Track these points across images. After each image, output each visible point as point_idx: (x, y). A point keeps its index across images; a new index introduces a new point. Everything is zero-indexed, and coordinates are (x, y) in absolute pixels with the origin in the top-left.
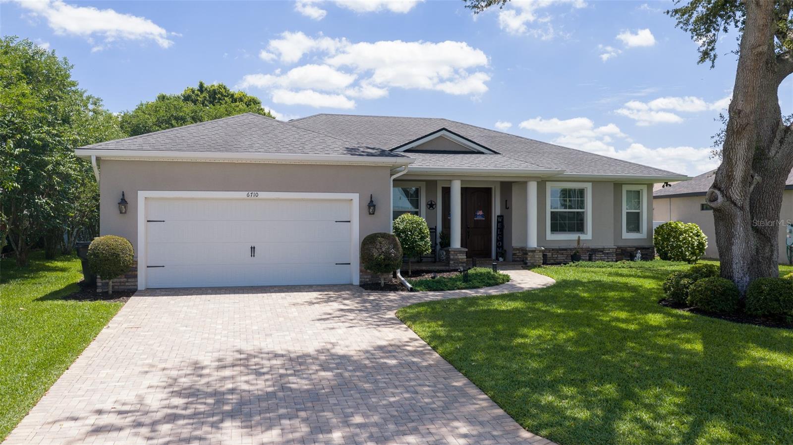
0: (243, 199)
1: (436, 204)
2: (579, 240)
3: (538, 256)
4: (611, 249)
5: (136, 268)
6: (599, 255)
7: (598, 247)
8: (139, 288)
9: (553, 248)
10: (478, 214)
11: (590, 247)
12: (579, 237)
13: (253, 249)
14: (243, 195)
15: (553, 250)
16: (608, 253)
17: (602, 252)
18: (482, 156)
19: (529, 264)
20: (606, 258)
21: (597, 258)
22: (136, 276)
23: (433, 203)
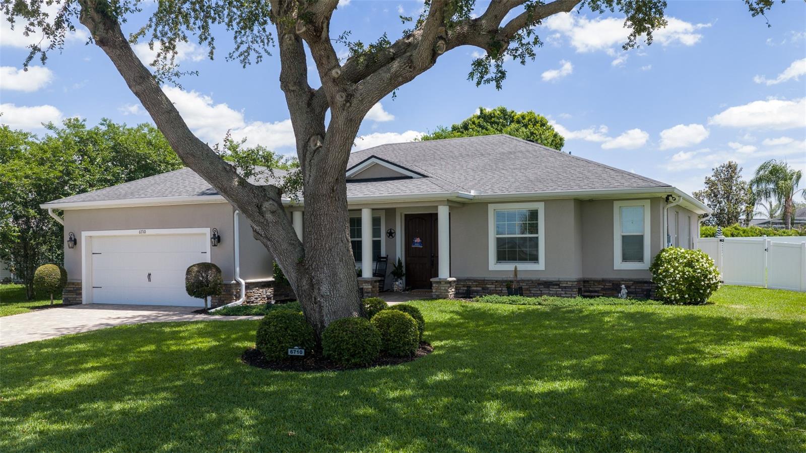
0: (136, 236)
1: (395, 233)
2: (516, 271)
3: (443, 288)
4: (570, 282)
5: (81, 288)
6: (553, 290)
7: (554, 280)
8: (83, 303)
9: (496, 279)
10: (416, 241)
11: (541, 279)
12: (516, 268)
13: (150, 275)
14: (136, 232)
15: (497, 281)
16: (565, 287)
17: (558, 285)
18: (413, 181)
19: (434, 296)
20: (563, 292)
21: (551, 292)
22: (80, 294)
23: (393, 231)
